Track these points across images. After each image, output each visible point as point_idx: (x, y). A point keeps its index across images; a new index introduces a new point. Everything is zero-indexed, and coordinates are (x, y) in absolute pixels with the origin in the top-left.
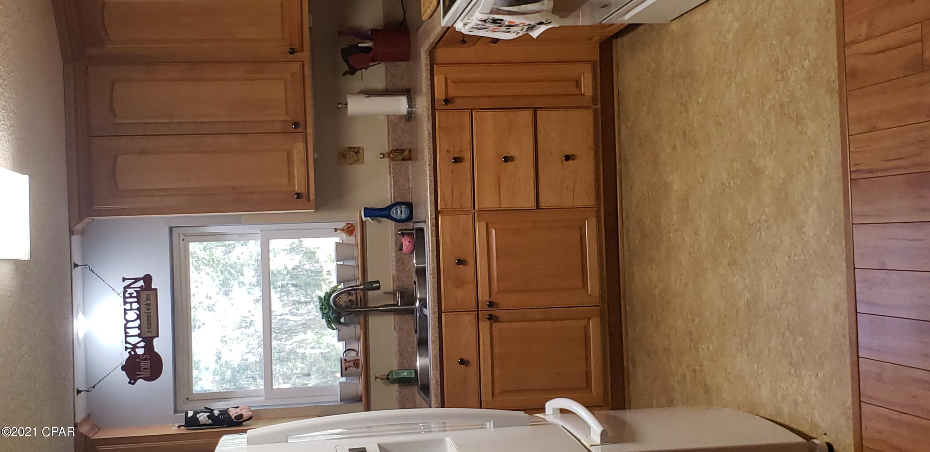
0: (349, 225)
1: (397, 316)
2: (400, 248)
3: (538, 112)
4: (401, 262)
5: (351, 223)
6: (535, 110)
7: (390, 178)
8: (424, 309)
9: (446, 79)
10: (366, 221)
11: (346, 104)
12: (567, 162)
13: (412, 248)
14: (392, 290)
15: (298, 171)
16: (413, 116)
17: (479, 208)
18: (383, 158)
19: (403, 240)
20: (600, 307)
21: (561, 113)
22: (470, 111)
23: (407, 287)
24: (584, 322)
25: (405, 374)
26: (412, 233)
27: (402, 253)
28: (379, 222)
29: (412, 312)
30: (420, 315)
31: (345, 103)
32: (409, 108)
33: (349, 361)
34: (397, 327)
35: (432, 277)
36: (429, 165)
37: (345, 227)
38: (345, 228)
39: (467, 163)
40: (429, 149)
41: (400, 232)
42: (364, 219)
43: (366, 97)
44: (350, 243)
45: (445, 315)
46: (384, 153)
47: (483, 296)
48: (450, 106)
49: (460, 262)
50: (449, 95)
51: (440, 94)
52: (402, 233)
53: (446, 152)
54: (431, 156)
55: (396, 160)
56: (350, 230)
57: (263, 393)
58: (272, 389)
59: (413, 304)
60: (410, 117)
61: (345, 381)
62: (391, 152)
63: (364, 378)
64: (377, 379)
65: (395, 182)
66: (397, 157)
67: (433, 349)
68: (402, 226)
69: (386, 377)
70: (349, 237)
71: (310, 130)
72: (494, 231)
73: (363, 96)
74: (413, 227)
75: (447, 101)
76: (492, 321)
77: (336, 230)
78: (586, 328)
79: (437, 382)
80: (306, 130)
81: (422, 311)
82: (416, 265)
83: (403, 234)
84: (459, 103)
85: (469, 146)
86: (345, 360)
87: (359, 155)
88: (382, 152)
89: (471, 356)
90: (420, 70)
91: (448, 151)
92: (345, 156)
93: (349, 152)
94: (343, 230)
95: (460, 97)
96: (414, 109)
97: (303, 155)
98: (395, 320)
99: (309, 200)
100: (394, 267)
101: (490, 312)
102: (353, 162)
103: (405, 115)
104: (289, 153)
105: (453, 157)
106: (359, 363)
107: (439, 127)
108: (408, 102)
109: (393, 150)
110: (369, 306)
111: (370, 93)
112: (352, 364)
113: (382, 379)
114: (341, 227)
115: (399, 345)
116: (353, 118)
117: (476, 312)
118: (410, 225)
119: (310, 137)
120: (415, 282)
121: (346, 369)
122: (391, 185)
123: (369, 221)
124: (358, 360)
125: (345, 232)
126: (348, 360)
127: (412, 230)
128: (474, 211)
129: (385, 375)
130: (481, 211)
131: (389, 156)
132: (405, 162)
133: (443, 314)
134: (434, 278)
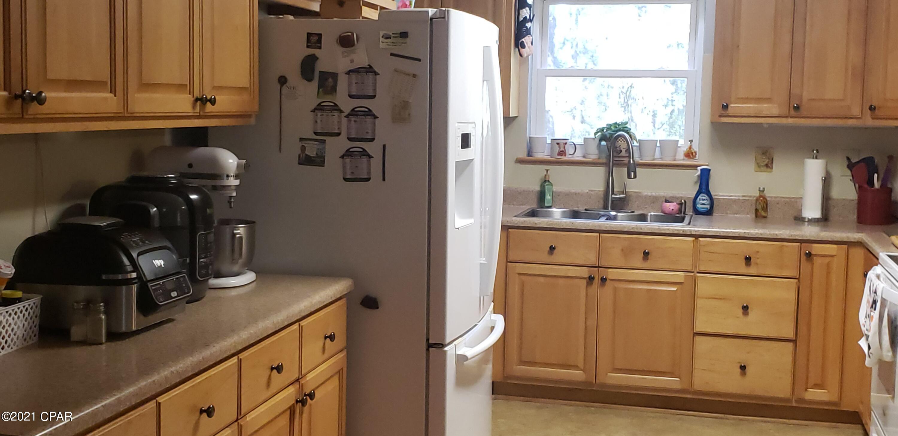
0: (694, 154)
1: (603, 193)
2: (668, 200)
3: (792, 343)
4: (654, 200)
5: (697, 156)
6: (794, 341)
7: (739, 196)
8: (606, 218)
9: (832, 256)
10: (697, 170)
11: (816, 158)
12: (739, 367)
13: (667, 212)
14: (627, 191)
15: (750, 107)
16: (800, 223)
17: (698, 277)
18: (760, 191)
19: (675, 204)
20: (594, 382)
21: (789, 366)
22: (798, 277)
23: (630, 205)
24: (581, 365)
25: (548, 197)
26: (681, 213)
27: (663, 202)
28: (696, 183)
29: (605, 207)
30: (601, 214)
31: (818, 157)
32: (808, 219)
33: (564, 147)
34: (593, 193)
35: (633, 226)
36: (745, 232)
37: (694, 150)
38: (692, 149)
39: (744, 269)
40: (761, 234)
41: (683, 201)
42: (699, 168)
43: (822, 178)
44: (677, 154)
45: (597, 236)
46: (765, 192)
47: (612, 274)
48: (803, 258)
49: (646, 254)
50: (815, 258)
51: (817, 249)
52: (683, 203)
53: (757, 250)
54: (754, 235)
55: (756, 202)
56: (690, 154)
57: (543, 68)
58: (546, 76)
59: (613, 209)
60: (799, 219)
61: (547, 142)
62: (764, 198)
63: (549, 159)
64: (546, 171)
65: (735, 201)
66: (760, 203)
67: (565, 222)
68: (690, 205)
69: (547, 180)
70: (683, 153)
71: (790, 121)
72: (675, 289)
73: (823, 175)
74: (687, 214)
75: (809, 255)
76: (588, 279)
77: (691, 141)
78: (576, 367)
79: (536, 224)
80: (791, 117)
81: (603, 216)
82: (649, 214)
83: (681, 204)
84: (806, 266)
85: (761, 272)
86: (566, 143)
87: (765, 168)
88: (765, 189)
89: (557, 257)
90: (843, 232)
91: (758, 252)
92: (764, 153)
93: (769, 159)
94: (690, 147)
95: (812, 269)
96: (806, 223)
97: (765, 113)
98: (599, 191)
99: (720, 116)
100: (650, 194)
101: (596, 279)
102: (758, 162)
103: (801, 215)
104: (768, 100)
105: (751, 256)
106: (562, 156)
107: (783, 246)
108: (815, 219)
109: (767, 200)
110: (614, 168)
111: (827, 182)
112: (562, 149)
113: (545, 175)
114: (693, 147)
115: (576, 194)
116: (803, 164)
117: (597, 265)
118: (690, 211)
119: (784, 121)
120: (633, 212)
121: (558, 144)
122: (731, 196)
123: (697, 173)
124: (565, 155)
125: (688, 149)
126: (566, 146)
127: (684, 213)
128: (695, 272)
129: (549, 178)
130: (695, 279)
131: (761, 196)
132: (754, 211)
133: (598, 234)
134: (633, 228)
